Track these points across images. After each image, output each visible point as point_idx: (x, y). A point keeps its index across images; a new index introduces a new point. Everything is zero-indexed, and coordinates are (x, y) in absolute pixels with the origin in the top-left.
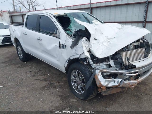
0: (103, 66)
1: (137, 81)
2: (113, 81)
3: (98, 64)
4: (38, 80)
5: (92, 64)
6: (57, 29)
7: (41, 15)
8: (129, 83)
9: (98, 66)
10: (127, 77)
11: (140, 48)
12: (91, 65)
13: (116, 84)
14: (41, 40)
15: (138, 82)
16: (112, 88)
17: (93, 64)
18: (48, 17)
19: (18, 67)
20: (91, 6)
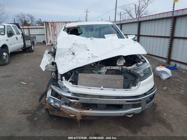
2: (58, 101)
12: (58, 80)
15: (80, 112)
20: (175, 15)
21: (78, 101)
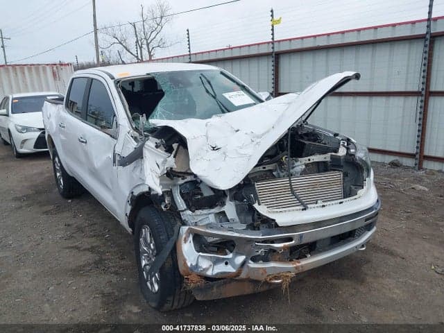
0: (210, 215)
1: (295, 266)
2: (224, 259)
3: (198, 212)
4: (77, 248)
5: (183, 211)
6: (115, 115)
7: (92, 79)
8: (264, 269)
9: (197, 215)
10: (260, 252)
11: (331, 170)
12: (181, 213)
13: (230, 269)
14: (86, 142)
15: (296, 268)
16: (222, 281)
17: (185, 210)
18: (101, 82)
19: (44, 213)
20: (276, 50)
21: (293, 242)
